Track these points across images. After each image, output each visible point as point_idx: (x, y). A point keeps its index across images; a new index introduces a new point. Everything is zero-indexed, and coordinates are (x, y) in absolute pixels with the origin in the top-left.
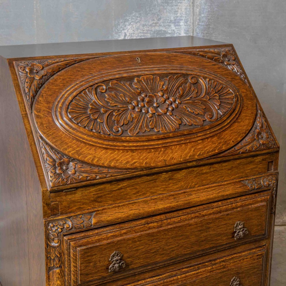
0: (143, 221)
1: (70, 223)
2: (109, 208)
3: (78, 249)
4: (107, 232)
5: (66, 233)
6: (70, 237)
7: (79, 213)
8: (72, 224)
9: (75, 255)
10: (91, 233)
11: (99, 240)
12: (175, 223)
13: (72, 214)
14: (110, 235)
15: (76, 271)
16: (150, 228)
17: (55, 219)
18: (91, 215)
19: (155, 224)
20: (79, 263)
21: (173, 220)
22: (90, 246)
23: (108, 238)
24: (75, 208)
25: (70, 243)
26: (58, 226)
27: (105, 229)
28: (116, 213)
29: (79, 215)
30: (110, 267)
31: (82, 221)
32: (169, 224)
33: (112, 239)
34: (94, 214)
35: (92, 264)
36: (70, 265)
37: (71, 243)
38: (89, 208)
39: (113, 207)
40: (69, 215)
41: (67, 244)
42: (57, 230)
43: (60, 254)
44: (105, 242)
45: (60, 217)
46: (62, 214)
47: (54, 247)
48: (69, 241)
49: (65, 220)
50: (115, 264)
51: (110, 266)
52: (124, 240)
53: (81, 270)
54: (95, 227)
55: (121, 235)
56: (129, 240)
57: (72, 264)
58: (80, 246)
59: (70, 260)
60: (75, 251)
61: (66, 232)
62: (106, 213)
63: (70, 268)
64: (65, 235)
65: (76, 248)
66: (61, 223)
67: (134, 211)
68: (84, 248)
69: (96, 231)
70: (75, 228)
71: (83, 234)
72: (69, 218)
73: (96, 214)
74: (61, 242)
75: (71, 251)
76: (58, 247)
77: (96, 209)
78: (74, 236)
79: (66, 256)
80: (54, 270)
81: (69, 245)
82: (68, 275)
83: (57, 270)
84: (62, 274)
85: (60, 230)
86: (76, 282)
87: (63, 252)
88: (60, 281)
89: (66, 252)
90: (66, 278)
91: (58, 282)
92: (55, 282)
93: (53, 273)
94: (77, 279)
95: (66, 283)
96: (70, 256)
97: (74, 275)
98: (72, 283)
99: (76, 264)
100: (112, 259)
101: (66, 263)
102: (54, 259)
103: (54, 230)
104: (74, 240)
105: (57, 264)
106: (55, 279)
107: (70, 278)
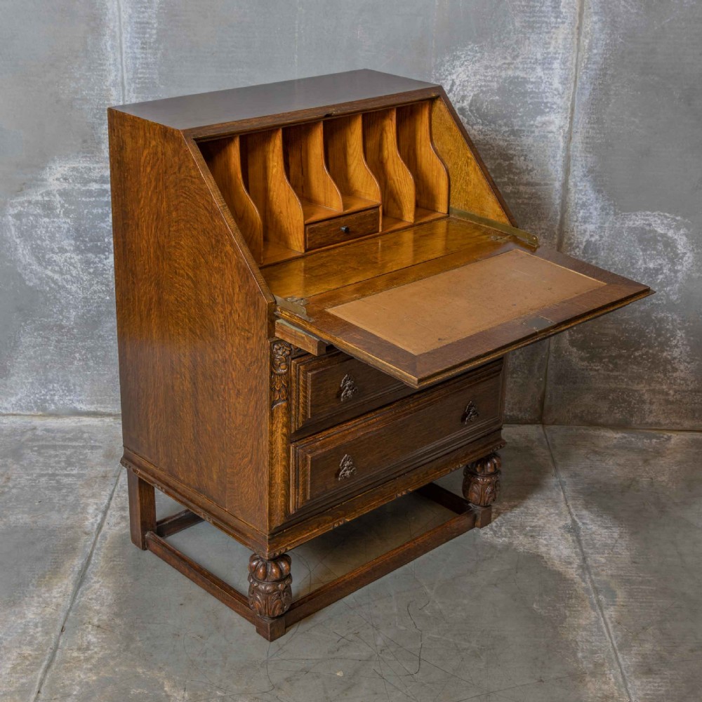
3: (310, 374)
5: (294, 356)
6: (298, 359)
9: (305, 382)
11: (329, 362)
15: (306, 402)
20: (309, 392)
22: (321, 370)
25: (299, 368)
30: (343, 395)
35: (322, 393)
36: (299, 395)
37: (301, 367)
41: (296, 369)
42: (284, 352)
43: (287, 383)
47: (280, 375)
48: (298, 365)
50: (348, 390)
51: (342, 393)
53: (311, 401)
57: (302, 394)
58: (310, 371)
59: (299, 389)
60: (305, 377)
61: (295, 354)
63: (299, 399)
64: (293, 359)
65: (306, 373)
68: (315, 372)
74: (288, 367)
75: (301, 377)
76: (285, 374)
78: (302, 359)
79: (294, 385)
80: (280, 404)
81: (299, 370)
82: (295, 408)
83: (284, 404)
84: (289, 409)
85: (287, 353)
86: (305, 416)
87: (291, 380)
88: (287, 417)
89: (294, 378)
90: (293, 413)
91: (285, 419)
92: (281, 419)
93: (278, 407)
94: (306, 413)
95: (293, 419)
96: (299, 384)
97: (303, 408)
98: (301, 419)
99: (306, 393)
100: (344, 385)
101: (294, 394)
102: (279, 391)
103: (281, 353)
104: (304, 364)
105: (283, 397)
106: (281, 415)
107: (298, 412)
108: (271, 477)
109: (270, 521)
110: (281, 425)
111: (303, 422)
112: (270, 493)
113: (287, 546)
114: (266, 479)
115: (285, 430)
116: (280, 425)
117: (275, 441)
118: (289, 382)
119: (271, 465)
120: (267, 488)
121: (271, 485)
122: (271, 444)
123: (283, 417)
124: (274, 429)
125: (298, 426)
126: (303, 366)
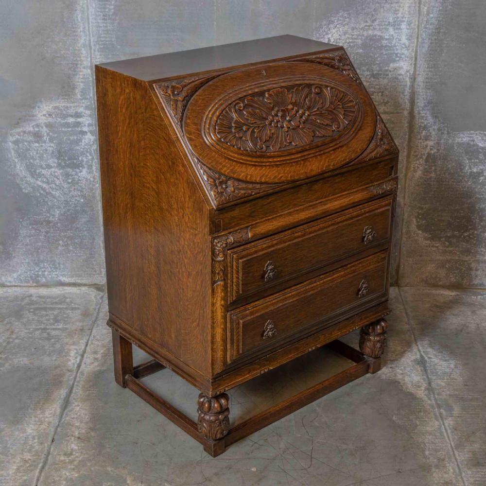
0: (289, 231)
1: (232, 238)
2: (261, 222)
3: (241, 261)
4: (262, 244)
5: (229, 248)
6: (232, 250)
7: (237, 228)
8: (234, 239)
9: (237, 267)
10: (249, 246)
11: (256, 252)
12: (315, 231)
13: (232, 230)
14: (264, 246)
15: (238, 281)
16: (296, 238)
17: (219, 235)
18: (248, 230)
19: (300, 234)
20: (241, 274)
21: (314, 228)
22: (249, 258)
23: (262, 250)
24: (234, 224)
25: (233, 256)
26: (222, 241)
27: (259, 241)
28: (267, 226)
29: (238, 230)
30: (266, 276)
31: (241, 236)
32: (311, 233)
33: (266, 250)
34: (249, 228)
35: (250, 275)
36: (233, 276)
37: (234, 256)
38: (245, 223)
39: (264, 221)
40: (229, 231)
41: (230, 257)
42: (222, 245)
43: (224, 267)
44: (261, 253)
45: (223, 234)
46: (224, 230)
47: (219, 262)
48: (232, 254)
49: (227, 236)
50: (270, 273)
51: (265, 275)
52: (276, 250)
53: (242, 281)
54: (251, 241)
55: (273, 246)
56: (279, 249)
57: (235, 276)
58: (241, 258)
59: (233, 272)
60: (238, 263)
61: (230, 246)
62: (259, 226)
63: (233, 279)
64: (228, 250)
65: (238, 260)
66: (224, 238)
67: (282, 223)
68: (245, 259)
69: (253, 244)
70: (237, 242)
71: (242, 247)
72: (230, 233)
73: (252, 228)
74: (225, 256)
75: (234, 263)
76: (223, 261)
77: (251, 224)
78: (235, 250)
79: (229, 269)
80: (219, 283)
81: (233, 258)
82: (230, 286)
83: (222, 283)
84: (225, 286)
85: (224, 245)
86: (237, 292)
87: (227, 265)
88: (224, 293)
89: (229, 264)
90: (229, 289)
91: (223, 294)
92: (220, 294)
93: (217, 286)
94: (238, 289)
95: (229, 294)
96: (233, 268)
97: (236, 286)
98: (234, 294)
99: (238, 275)
100: (266, 269)
101: (229, 275)
102: (218, 273)
103: (219, 246)
104: (236, 253)
105: (221, 278)
106: (220, 291)
107: (233, 289)
108: (213, 337)
109: (213, 369)
110: (220, 298)
111: (236, 296)
112: (212, 349)
113: (226, 387)
114: (209, 338)
115: (223, 302)
116: (219, 299)
117: (216, 310)
118: (225, 267)
119: (213, 328)
120: (210, 344)
121: (213, 343)
122: (213, 312)
123: (221, 293)
124: (215, 301)
125: (232, 299)
126: (236, 255)
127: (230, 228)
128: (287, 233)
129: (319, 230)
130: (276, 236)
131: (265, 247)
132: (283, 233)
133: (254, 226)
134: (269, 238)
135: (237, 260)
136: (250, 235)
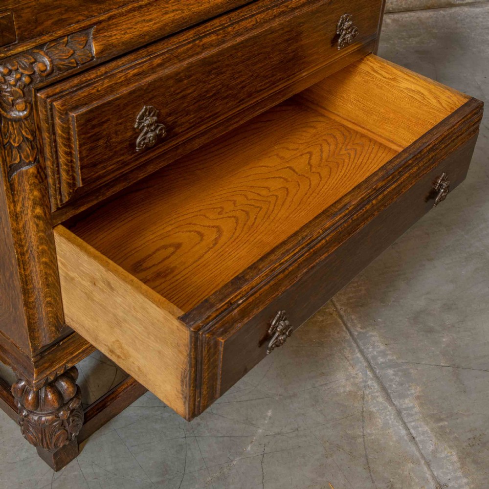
0: (190, 34)
1: (46, 60)
2: (121, 15)
3: (73, 114)
4: (125, 68)
5: (41, 85)
6: (50, 91)
7: (60, 33)
8: (51, 62)
9: (67, 130)
10: (92, 75)
11: (111, 89)
12: (247, 30)
13: (46, 38)
14: (132, 72)
15: (72, 161)
16: (204, 48)
17: (9, 53)
18: (87, 35)
19: (214, 37)
20: (76, 144)
21: (244, 24)
22: (95, 104)
23: (128, 82)
24: (49, 22)
25: (52, 105)
26: (20, 70)
27: (120, 62)
28: (137, 23)
29: (61, 37)
30: (138, 141)
31: (72, 52)
32: (238, 34)
33: (137, 81)
34: (92, 31)
35: (101, 142)
36: (56, 152)
37: (54, 103)
38: (80, 18)
39: (130, 11)
40: (39, 41)
41: (46, 107)
42: (20, 79)
43: (33, 133)
44: (125, 90)
45: (20, 49)
46: (23, 40)
47: (18, 120)
48: (49, 100)
49: (32, 54)
50: (147, 133)
51: (136, 138)
52: (161, 79)
53: (81, 159)
54: (99, 61)
55: (153, 70)
56: (169, 78)
57: (61, 150)
58: (75, 108)
59: (55, 141)
60: (66, 121)
61: (41, 81)
62: (117, 25)
63: (57, 158)
64: (38, 90)
65: (67, 114)
66: (25, 61)
67: (172, 15)
68: (83, 110)
69: (103, 69)
70: (60, 69)
71: (76, 81)
72: (40, 47)
73: (98, 31)
74: (32, 107)
75: (57, 121)
76: (26, 118)
77: (94, 20)
78: (58, 88)
79: (46, 135)
80: (24, 169)
81: (51, 109)
82: (53, 172)
83: (31, 169)
84: (41, 175)
85: (25, 79)
86: (72, 185)
87: (39, 129)
88: (40, 190)
89: (44, 126)
90: (50, 181)
91: (36, 193)
92: (29, 193)
93: (21, 175)
94: (74, 178)
95: (51, 191)
96: (54, 134)
97: (68, 172)
98: (65, 189)
99: (70, 147)
100: (140, 123)
101: (47, 150)
102: (19, 148)
103: (12, 81)
104: (61, 97)
105: (27, 157)
106: (27, 188)
107: (59, 178)
108: (26, 281)
109: (33, 339)
110: (30, 202)
111: (69, 194)
112: (26, 304)
114: (18, 284)
115: (38, 211)
116: (29, 204)
117: (24, 227)
118: (36, 132)
119: (23, 263)
120: (22, 297)
121: (26, 292)
122: (17, 232)
123: (31, 190)
124: (18, 209)
125: (61, 200)
126: (59, 102)
127: (41, 34)
128: (182, 38)
129: (254, 27)
130: (160, 46)
131: (134, 75)
132: (175, 40)
133: (104, 24)
134: (143, 52)
135: (65, 113)
136: (95, 48)
